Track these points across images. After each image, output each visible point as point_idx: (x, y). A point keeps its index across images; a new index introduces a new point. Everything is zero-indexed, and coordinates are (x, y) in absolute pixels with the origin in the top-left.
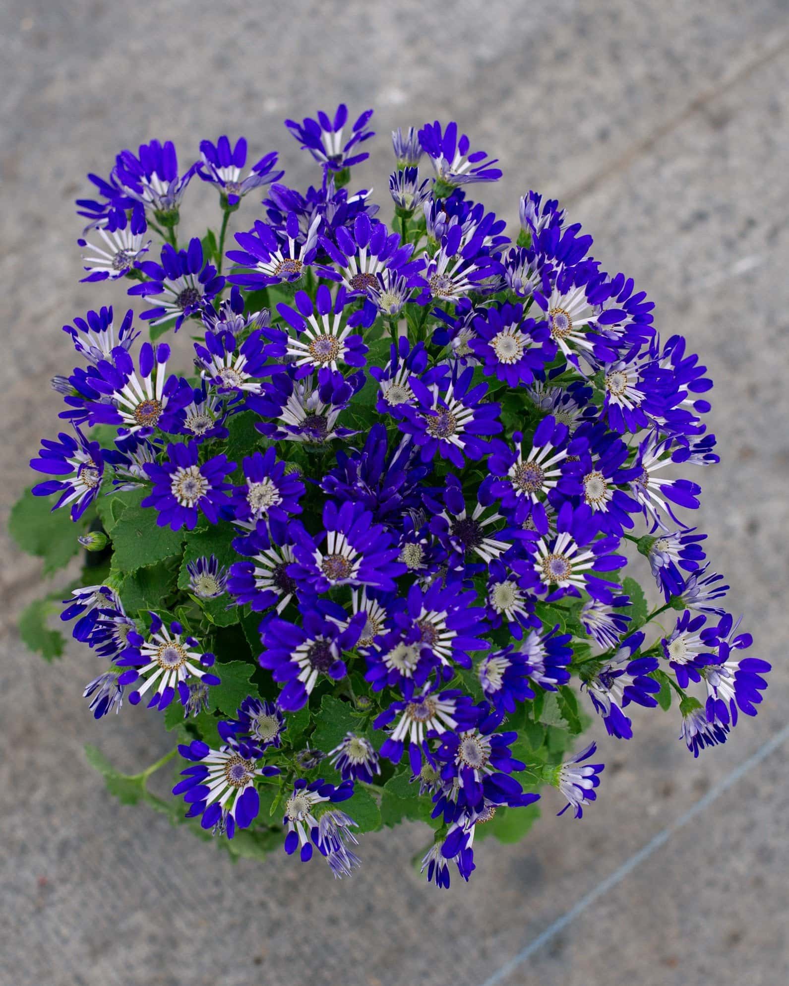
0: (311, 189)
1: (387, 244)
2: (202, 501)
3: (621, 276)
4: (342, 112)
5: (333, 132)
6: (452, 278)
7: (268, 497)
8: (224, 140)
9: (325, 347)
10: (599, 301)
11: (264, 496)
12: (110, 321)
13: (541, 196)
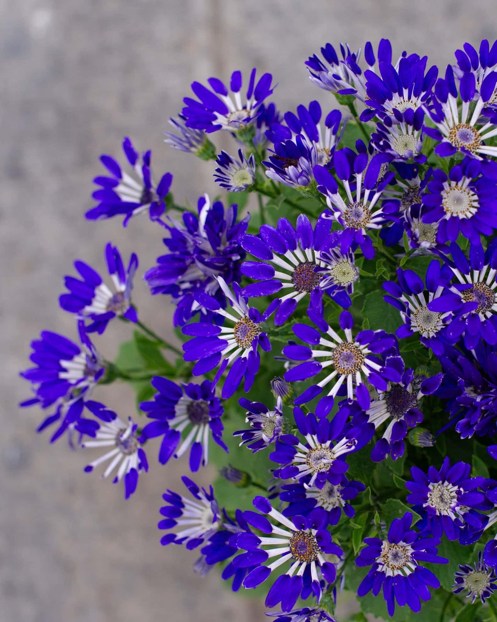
0: (166, 241)
1: (283, 234)
2: (416, 556)
3: (458, 53)
4: (108, 161)
5: (119, 181)
6: (355, 199)
7: (445, 492)
8: (69, 281)
9: (348, 358)
10: (472, 92)
11: (442, 494)
12: (180, 498)
13: (314, 55)
